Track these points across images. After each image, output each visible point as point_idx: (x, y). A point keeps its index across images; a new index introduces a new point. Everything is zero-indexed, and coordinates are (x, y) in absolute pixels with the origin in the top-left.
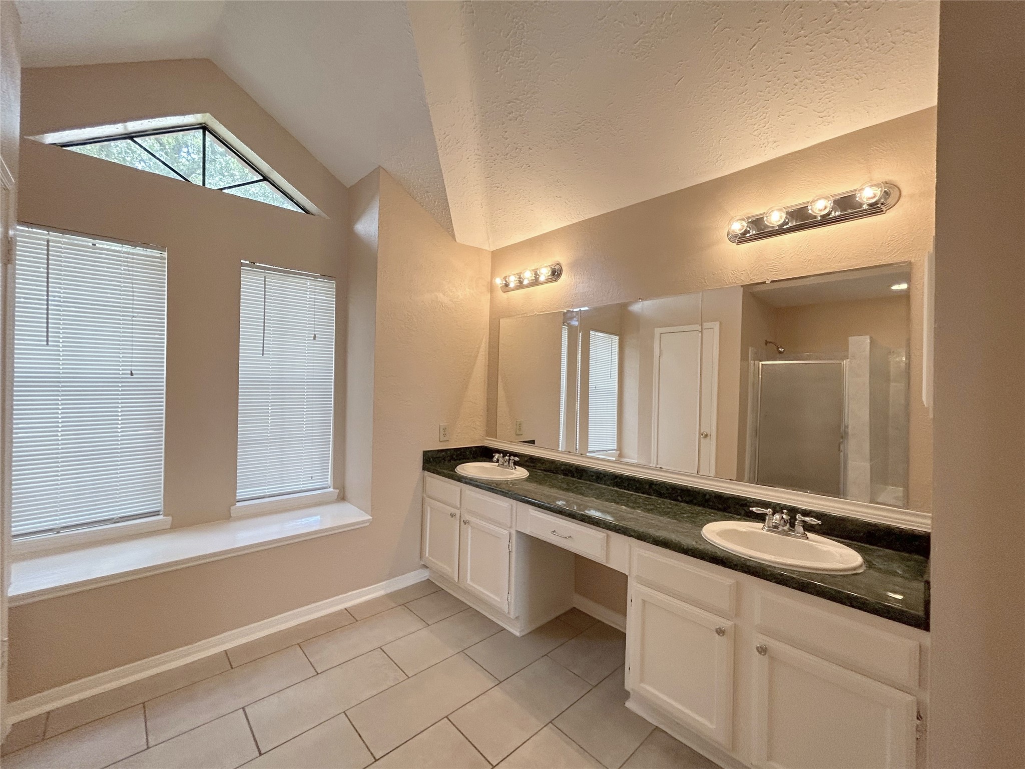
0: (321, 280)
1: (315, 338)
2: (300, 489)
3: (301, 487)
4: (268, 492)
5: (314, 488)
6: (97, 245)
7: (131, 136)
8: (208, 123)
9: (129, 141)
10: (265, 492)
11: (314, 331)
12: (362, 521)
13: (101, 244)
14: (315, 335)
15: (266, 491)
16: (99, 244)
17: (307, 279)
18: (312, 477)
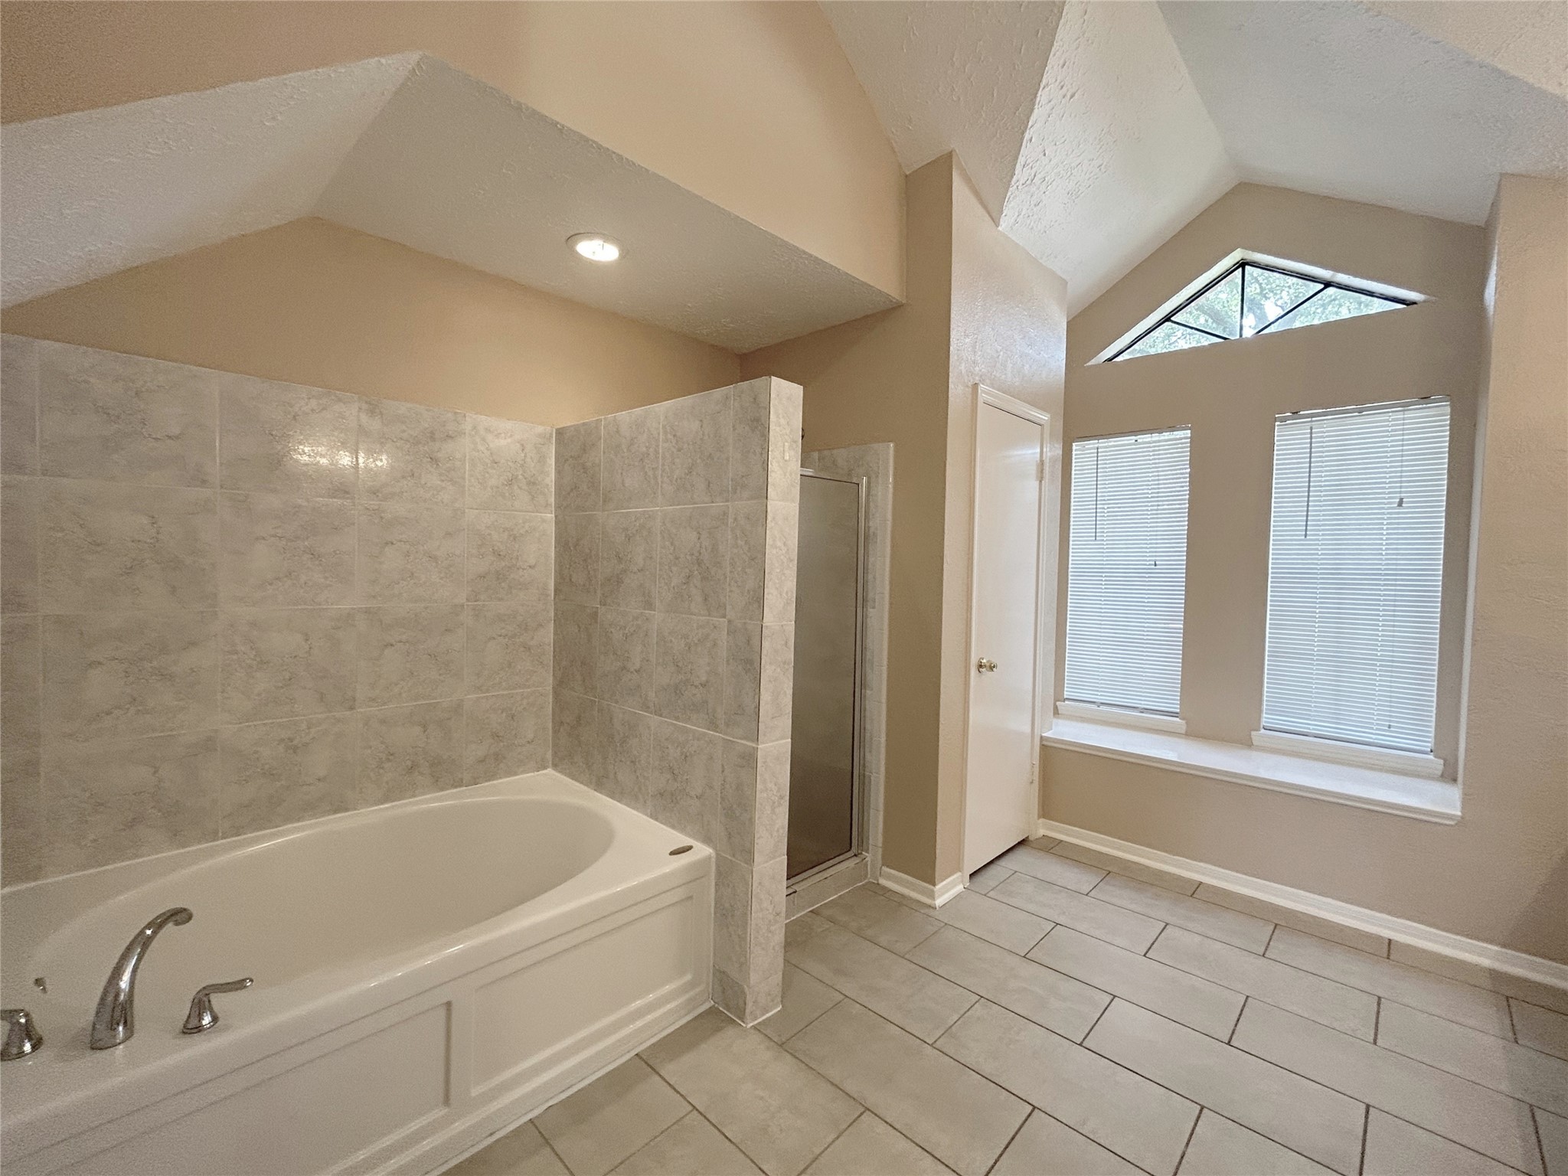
0: (1421, 406)
1: (1400, 504)
2: (1372, 740)
3: (1372, 738)
4: (1314, 729)
5: (1392, 746)
6: (1139, 441)
7: (1167, 319)
8: (1245, 257)
9: (1167, 323)
10: (1309, 729)
11: (1400, 492)
12: (1441, 813)
13: (1141, 438)
14: (1401, 499)
15: (1311, 727)
16: (1140, 438)
17: (1389, 412)
18: (1390, 727)
